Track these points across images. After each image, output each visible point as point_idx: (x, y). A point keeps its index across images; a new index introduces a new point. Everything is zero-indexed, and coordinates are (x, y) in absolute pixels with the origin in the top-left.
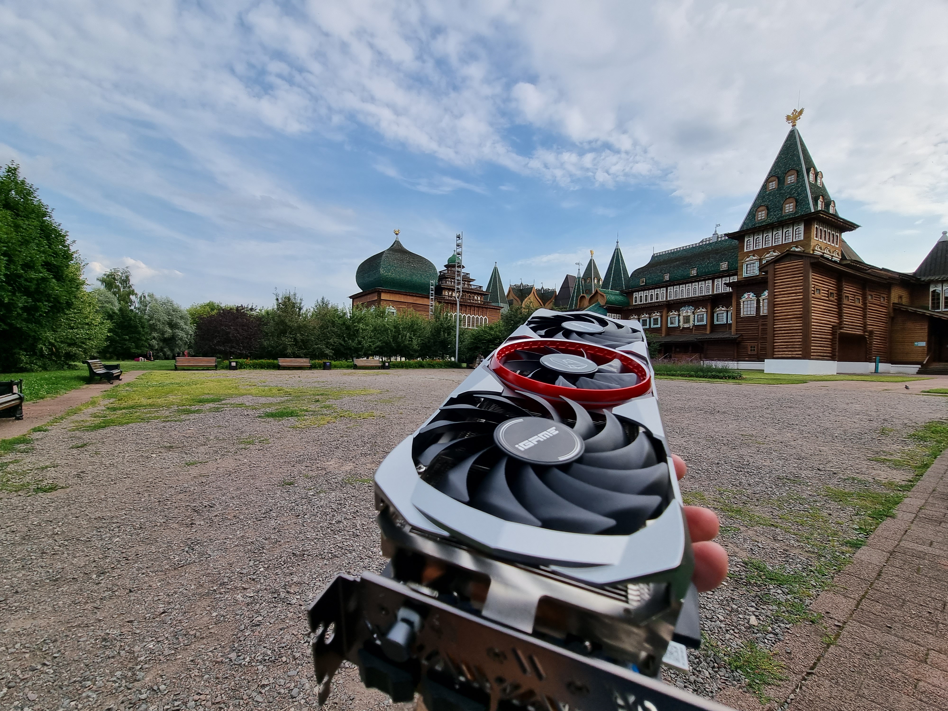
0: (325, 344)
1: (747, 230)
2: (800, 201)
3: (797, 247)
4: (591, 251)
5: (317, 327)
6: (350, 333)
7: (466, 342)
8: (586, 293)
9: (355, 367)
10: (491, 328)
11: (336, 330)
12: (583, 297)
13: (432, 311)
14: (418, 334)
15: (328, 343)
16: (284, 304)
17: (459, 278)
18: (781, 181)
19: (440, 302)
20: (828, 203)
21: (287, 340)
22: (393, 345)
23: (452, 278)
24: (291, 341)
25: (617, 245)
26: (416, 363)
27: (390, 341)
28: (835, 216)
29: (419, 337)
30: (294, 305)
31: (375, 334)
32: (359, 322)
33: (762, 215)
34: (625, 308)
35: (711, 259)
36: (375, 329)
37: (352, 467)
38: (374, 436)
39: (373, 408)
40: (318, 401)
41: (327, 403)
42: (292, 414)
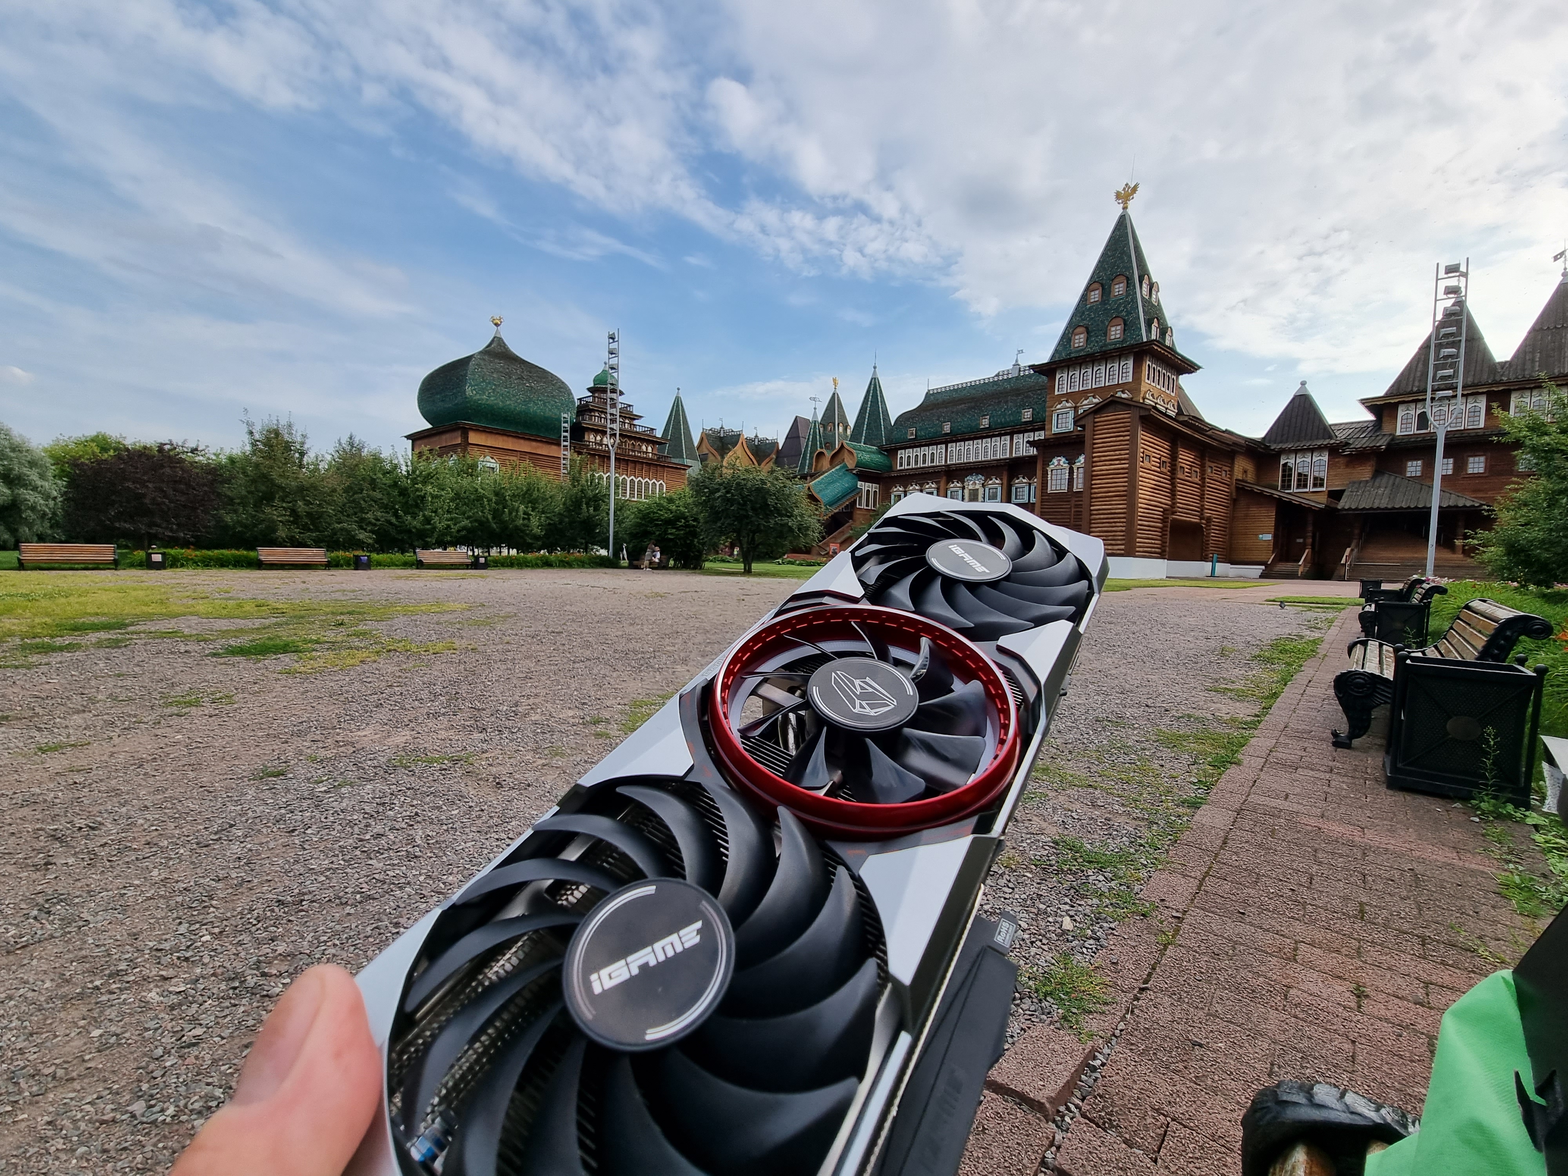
0: (356, 522)
1: (1061, 361)
2: (1130, 326)
3: (1123, 392)
4: (834, 380)
5: (339, 489)
6: (407, 502)
7: (627, 523)
8: (827, 448)
9: (420, 565)
10: (671, 500)
11: (379, 496)
12: (821, 454)
13: (565, 468)
14: (541, 507)
15: (362, 520)
16: (268, 443)
17: (613, 411)
18: (1106, 291)
19: (579, 453)
20: (1164, 330)
21: (276, 513)
22: (495, 526)
23: (602, 412)
24: (285, 515)
25: (875, 372)
26: (537, 558)
27: (487, 519)
28: (1172, 349)
29: (543, 512)
30: (287, 447)
31: (457, 505)
32: (424, 483)
33: (1079, 340)
34: (886, 475)
35: (1010, 404)
36: (457, 496)
37: (408, 737)
38: (454, 683)
39: (453, 635)
40: (342, 624)
41: (361, 628)
42: (285, 649)
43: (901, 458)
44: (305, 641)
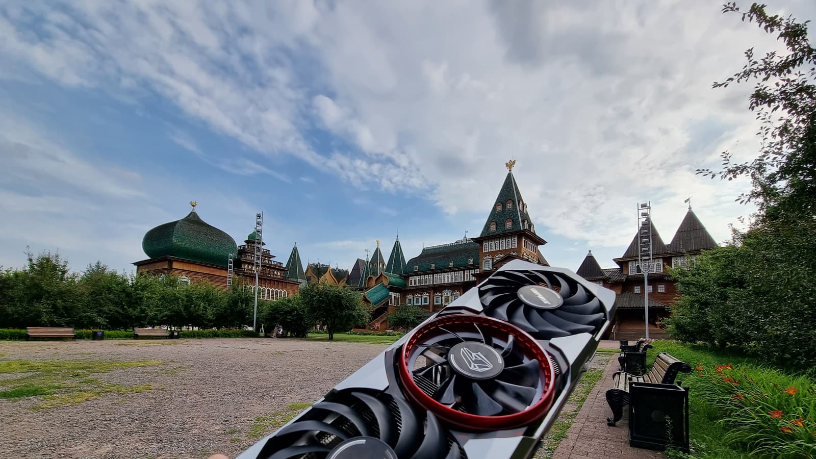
0: (96, 312)
1: (485, 237)
2: (515, 222)
3: (514, 252)
4: (377, 242)
5: (87, 293)
6: (130, 301)
7: (265, 313)
8: (374, 275)
9: (136, 337)
10: (289, 301)
11: (113, 297)
12: (370, 278)
13: (230, 283)
14: (214, 304)
15: (100, 311)
16: (41, 265)
17: (258, 254)
18: (504, 206)
19: (239, 275)
20: (530, 225)
21: (42, 307)
22: (185, 314)
23: (252, 254)
24: (48, 308)
25: (397, 239)
26: (210, 333)
27: (181, 310)
28: (534, 234)
29: (215, 307)
30: (54, 268)
31: (163, 302)
32: (143, 290)
33: (493, 228)
34: (403, 289)
35: (463, 256)
36: (163, 297)
37: (109, 449)
38: (145, 411)
39: (151, 380)
40: (77, 375)
41: (90, 377)
42: (35, 393)
43: (411, 281)
44: (49, 387)
